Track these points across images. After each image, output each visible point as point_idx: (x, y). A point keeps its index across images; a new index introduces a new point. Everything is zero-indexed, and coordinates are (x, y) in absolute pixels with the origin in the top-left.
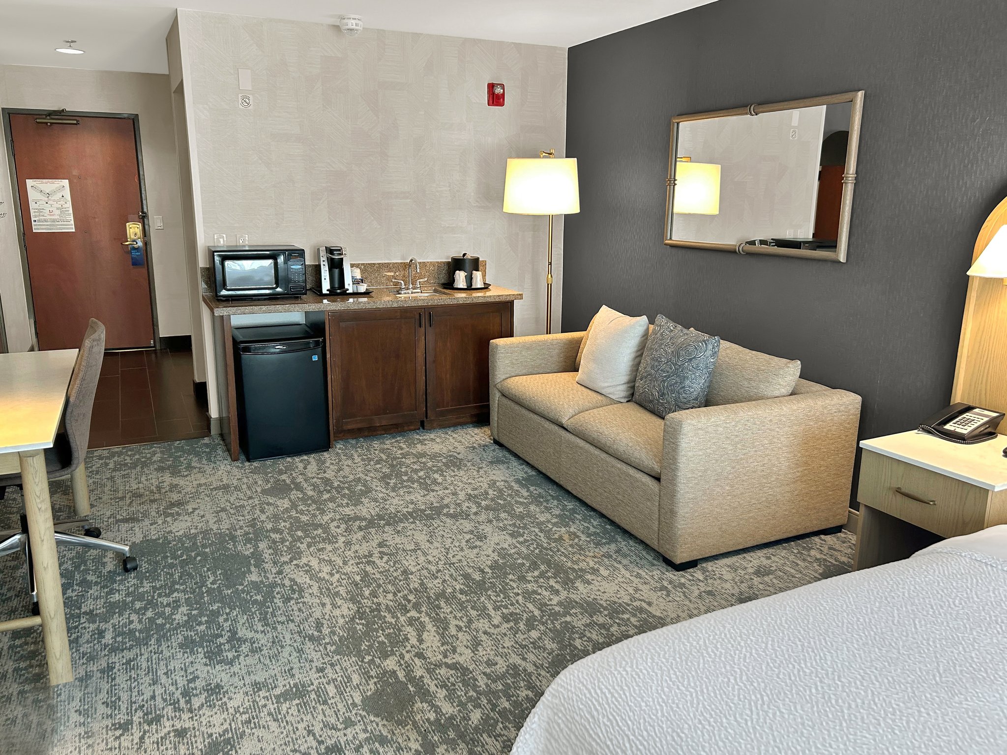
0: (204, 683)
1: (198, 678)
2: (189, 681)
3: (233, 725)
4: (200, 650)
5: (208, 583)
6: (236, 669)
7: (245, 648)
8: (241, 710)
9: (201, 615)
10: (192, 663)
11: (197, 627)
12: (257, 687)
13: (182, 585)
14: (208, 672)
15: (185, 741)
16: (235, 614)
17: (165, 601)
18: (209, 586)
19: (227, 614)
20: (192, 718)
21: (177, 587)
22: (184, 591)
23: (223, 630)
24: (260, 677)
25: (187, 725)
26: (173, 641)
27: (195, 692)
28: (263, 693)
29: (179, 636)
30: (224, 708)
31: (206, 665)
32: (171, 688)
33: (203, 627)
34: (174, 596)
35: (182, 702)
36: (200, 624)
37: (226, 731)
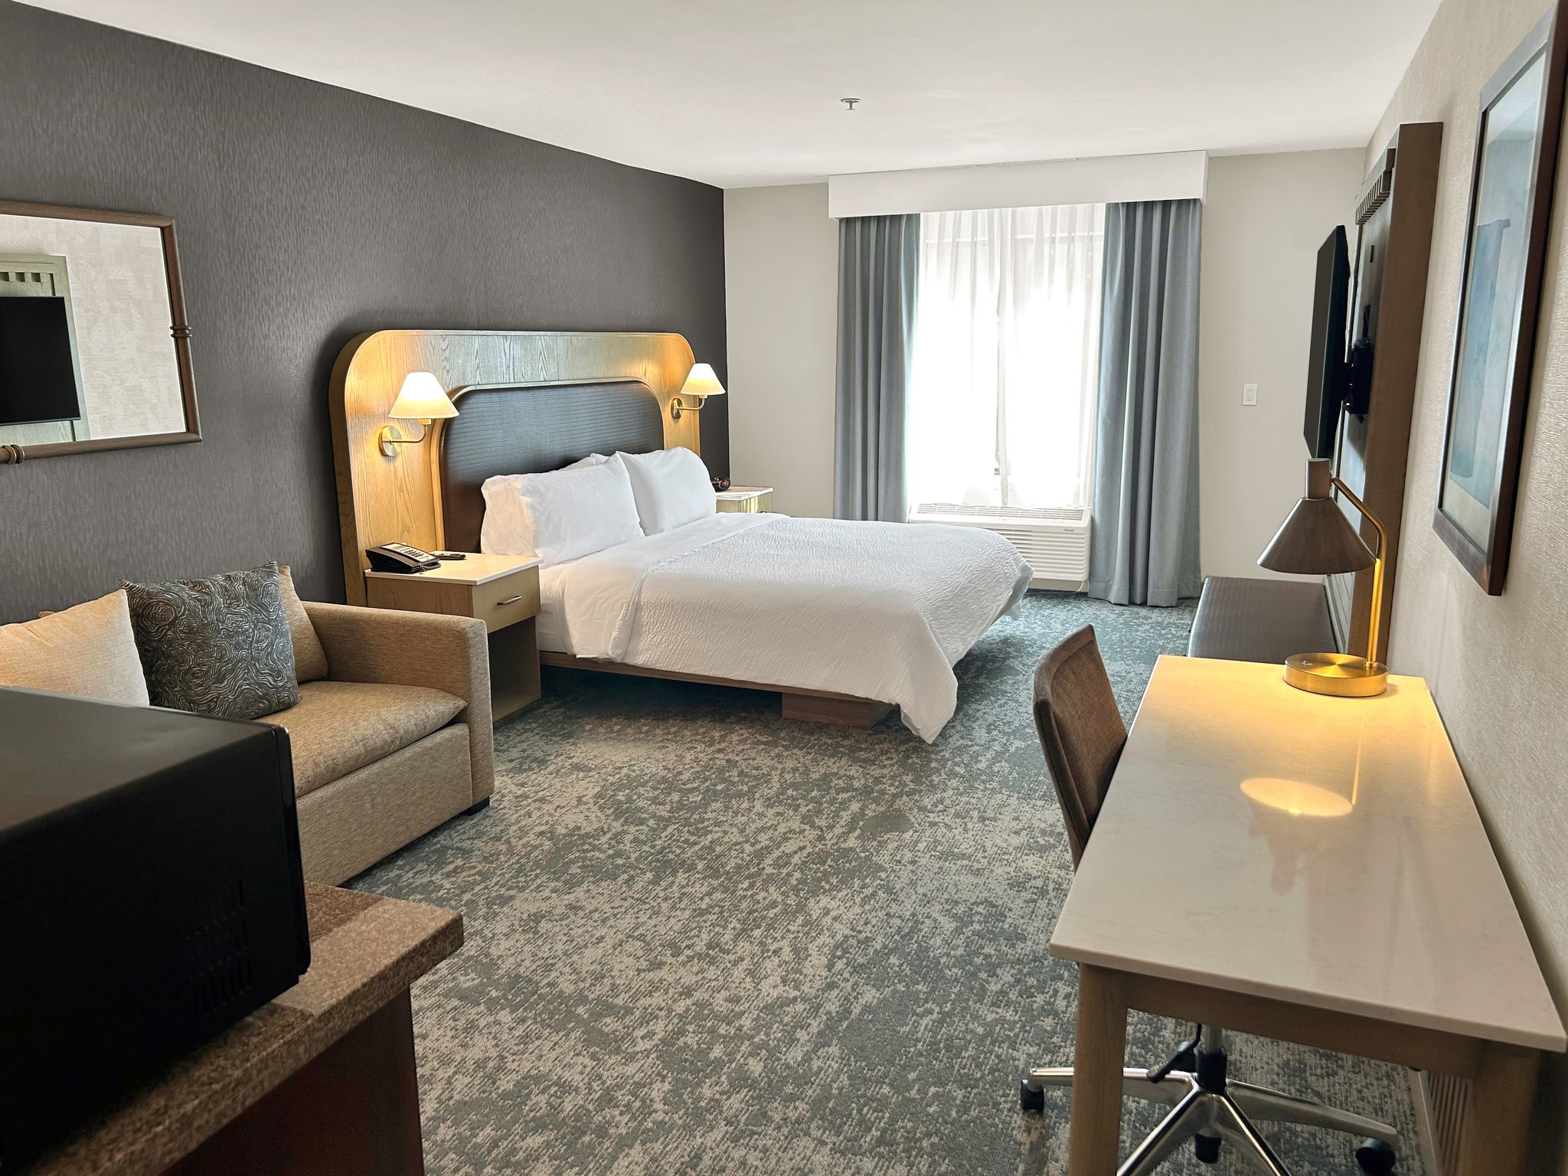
0: (1022, 894)
1: (1025, 901)
2: (1035, 901)
3: (1019, 855)
4: (1007, 926)
5: (935, 1016)
6: (986, 894)
7: (960, 909)
8: (1005, 862)
9: (978, 968)
10: (1022, 918)
11: (993, 952)
12: (978, 873)
13: (972, 1031)
14: (1012, 902)
15: (1063, 861)
16: (939, 951)
17: (1009, 1015)
18: (937, 1009)
19: (948, 955)
20: (1049, 873)
21: (980, 1030)
22: (976, 1017)
23: (968, 937)
24: (971, 879)
25: (1054, 870)
26: (1029, 949)
27: (1035, 891)
28: (976, 866)
29: (1019, 951)
30: (1017, 869)
31: (1010, 910)
32: (1055, 902)
33: (986, 950)
34: (994, 1016)
35: (1051, 886)
36: (987, 956)
37: (1026, 855)
